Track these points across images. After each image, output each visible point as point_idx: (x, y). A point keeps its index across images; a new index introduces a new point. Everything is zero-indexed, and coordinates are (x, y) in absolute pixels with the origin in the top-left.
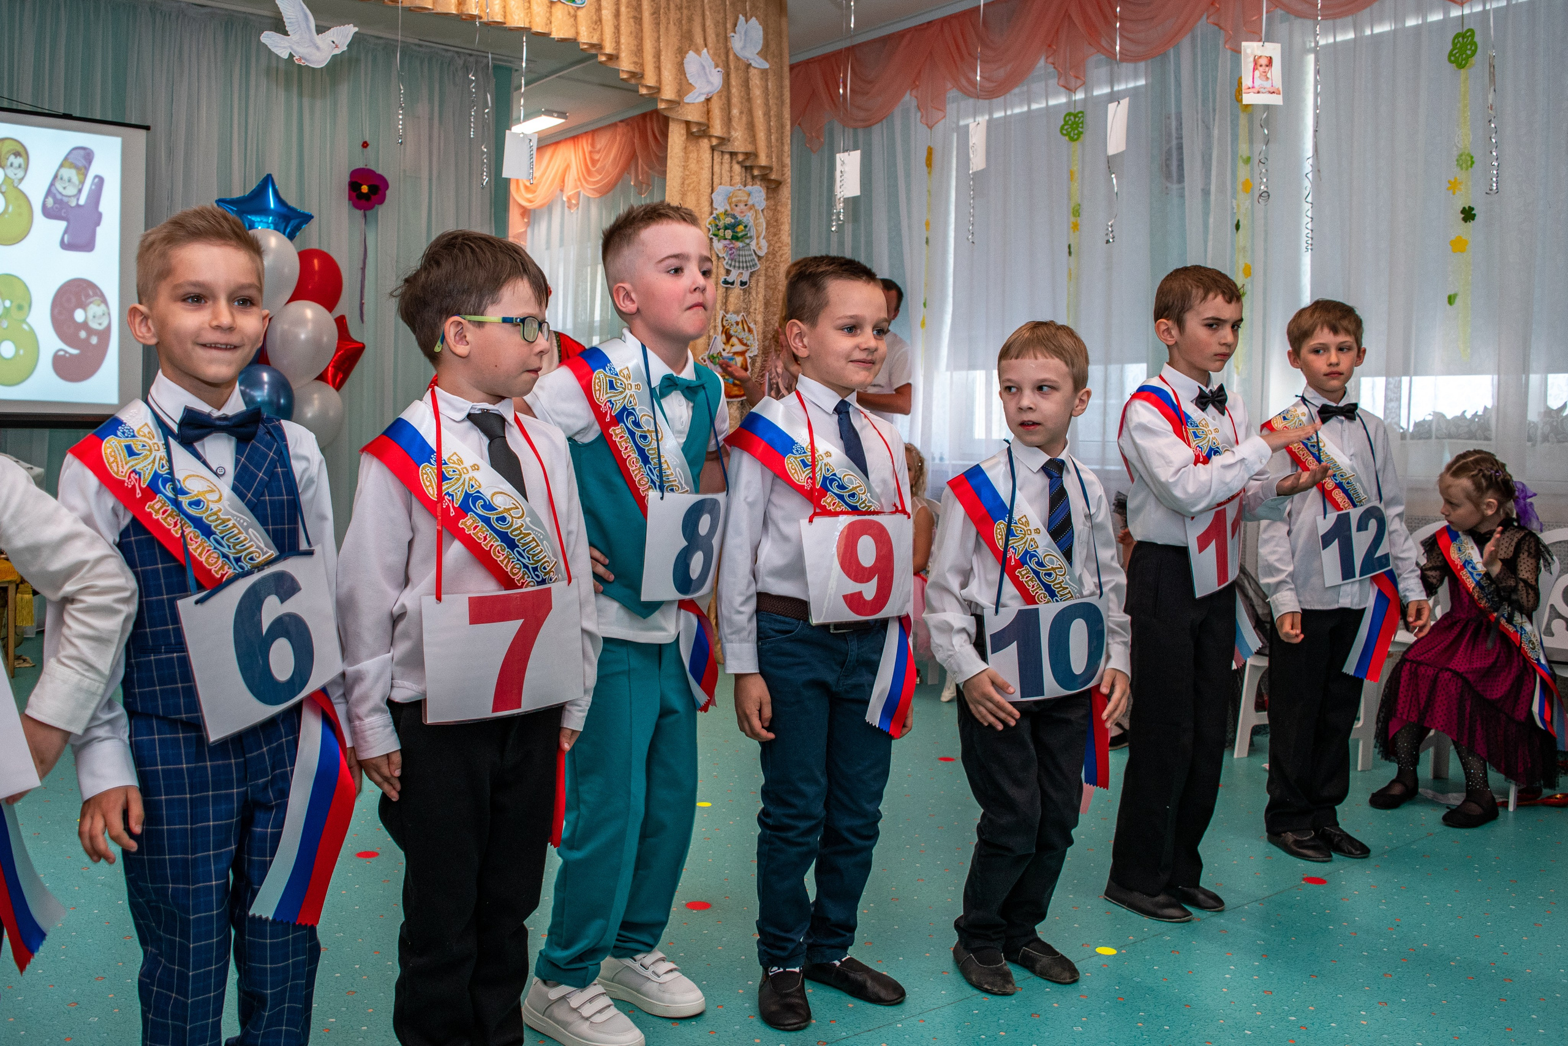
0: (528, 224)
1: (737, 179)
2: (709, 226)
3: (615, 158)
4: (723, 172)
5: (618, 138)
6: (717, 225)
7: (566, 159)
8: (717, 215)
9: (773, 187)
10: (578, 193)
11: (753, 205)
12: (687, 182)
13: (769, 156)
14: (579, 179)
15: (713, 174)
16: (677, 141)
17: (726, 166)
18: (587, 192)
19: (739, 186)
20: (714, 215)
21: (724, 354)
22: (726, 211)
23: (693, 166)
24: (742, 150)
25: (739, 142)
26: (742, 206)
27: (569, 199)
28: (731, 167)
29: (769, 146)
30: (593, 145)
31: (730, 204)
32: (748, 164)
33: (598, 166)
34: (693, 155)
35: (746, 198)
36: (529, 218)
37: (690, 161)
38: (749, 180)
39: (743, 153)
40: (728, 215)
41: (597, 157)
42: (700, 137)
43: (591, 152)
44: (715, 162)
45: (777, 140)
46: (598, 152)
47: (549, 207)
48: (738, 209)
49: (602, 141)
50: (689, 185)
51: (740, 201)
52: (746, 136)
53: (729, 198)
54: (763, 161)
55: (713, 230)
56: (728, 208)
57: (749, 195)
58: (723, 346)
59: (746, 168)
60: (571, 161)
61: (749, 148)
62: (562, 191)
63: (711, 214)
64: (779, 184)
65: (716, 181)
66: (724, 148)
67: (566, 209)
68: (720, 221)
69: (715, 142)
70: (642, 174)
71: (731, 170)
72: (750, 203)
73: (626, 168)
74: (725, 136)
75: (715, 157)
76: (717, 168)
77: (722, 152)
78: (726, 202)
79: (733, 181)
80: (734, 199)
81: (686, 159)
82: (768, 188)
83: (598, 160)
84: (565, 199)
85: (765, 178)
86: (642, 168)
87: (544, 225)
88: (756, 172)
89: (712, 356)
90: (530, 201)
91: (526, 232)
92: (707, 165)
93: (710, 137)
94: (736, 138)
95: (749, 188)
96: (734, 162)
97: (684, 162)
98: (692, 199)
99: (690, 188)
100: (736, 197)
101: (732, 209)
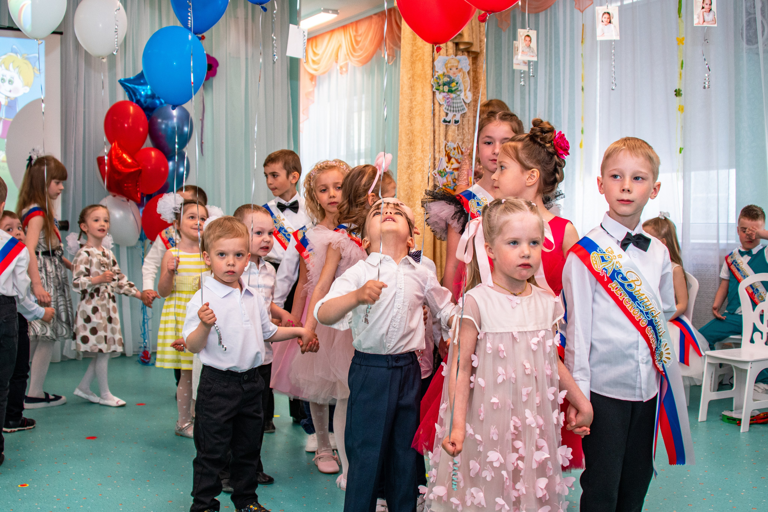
0: (315, 85)
1: (451, 52)
2: (432, 84)
3: (371, 39)
5: (373, 26)
6: (438, 83)
7: (339, 41)
8: (439, 76)
9: (475, 57)
10: (347, 64)
11: (462, 69)
12: (415, 54)
14: (348, 54)
18: (353, 62)
19: (452, 56)
20: (436, 76)
21: (447, 170)
22: (444, 73)
23: (419, 43)
26: (454, 69)
27: (341, 68)
30: (356, 31)
31: (447, 68)
32: (457, 41)
33: (360, 45)
35: (456, 64)
36: (315, 82)
38: (458, 52)
40: (445, 76)
41: (359, 39)
43: (355, 36)
45: (476, 24)
46: (360, 35)
47: (328, 72)
48: (452, 72)
49: (362, 29)
50: (416, 56)
51: (453, 66)
53: (446, 65)
55: (435, 86)
56: (445, 71)
57: (459, 62)
58: (446, 164)
60: (342, 42)
62: (337, 62)
63: (434, 75)
64: (478, 54)
67: (339, 74)
68: (440, 79)
70: (389, 49)
72: (459, 67)
73: (379, 46)
78: (444, 67)
79: (448, 53)
80: (449, 65)
82: (471, 58)
83: (360, 41)
84: (338, 68)
85: (468, 51)
87: (325, 86)
88: (462, 47)
89: (440, 171)
90: (316, 70)
91: (313, 91)
95: (458, 57)
97: (413, 40)
98: (419, 65)
99: (417, 59)
100: (450, 63)
101: (448, 72)
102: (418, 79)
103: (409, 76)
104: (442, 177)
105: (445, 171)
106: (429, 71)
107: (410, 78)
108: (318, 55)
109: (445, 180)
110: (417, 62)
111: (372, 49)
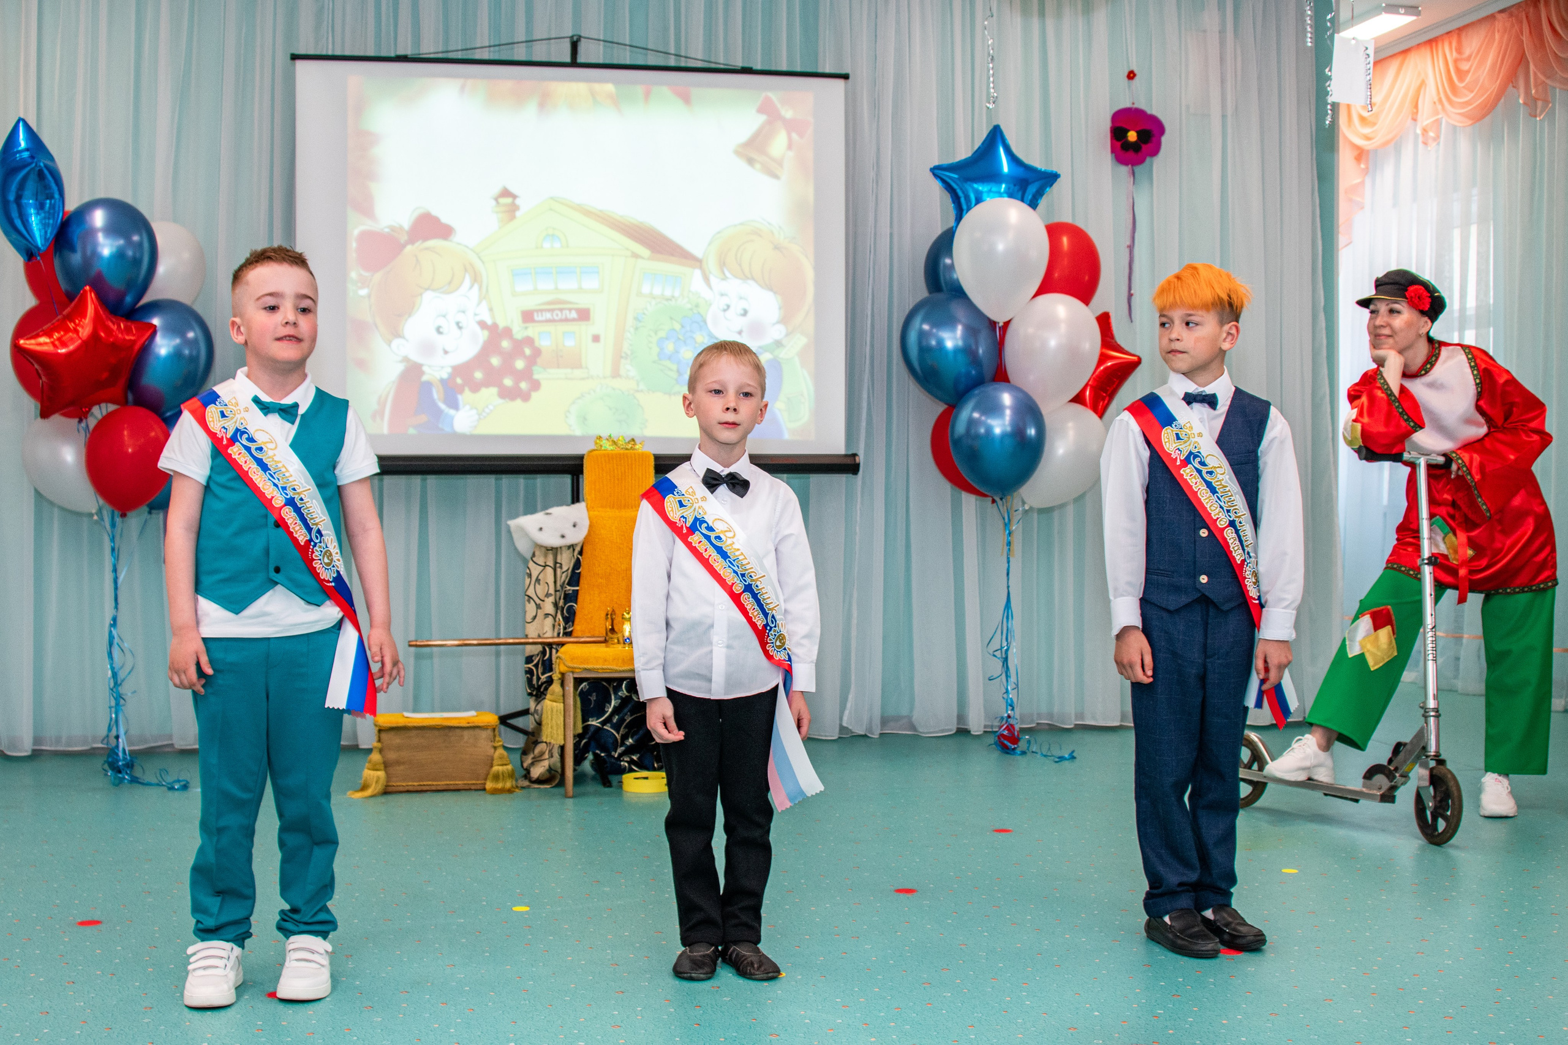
0: (1366, 171)
3: (1494, 65)
5: (1497, 36)
7: (1419, 74)
10: (1437, 123)
14: (1440, 100)
18: (1453, 117)
27: (1425, 131)
30: (1459, 50)
33: (1468, 79)
36: (1367, 164)
41: (1465, 66)
43: (1456, 61)
46: (1468, 59)
47: (1396, 143)
49: (1473, 43)
60: (1426, 75)
62: (1415, 120)
67: (1420, 145)
70: (1537, 84)
73: (1511, 79)
83: (1468, 72)
84: (1419, 131)
86: (1536, 75)
87: (1390, 171)
90: (1368, 138)
91: (1363, 184)
111: (1495, 87)
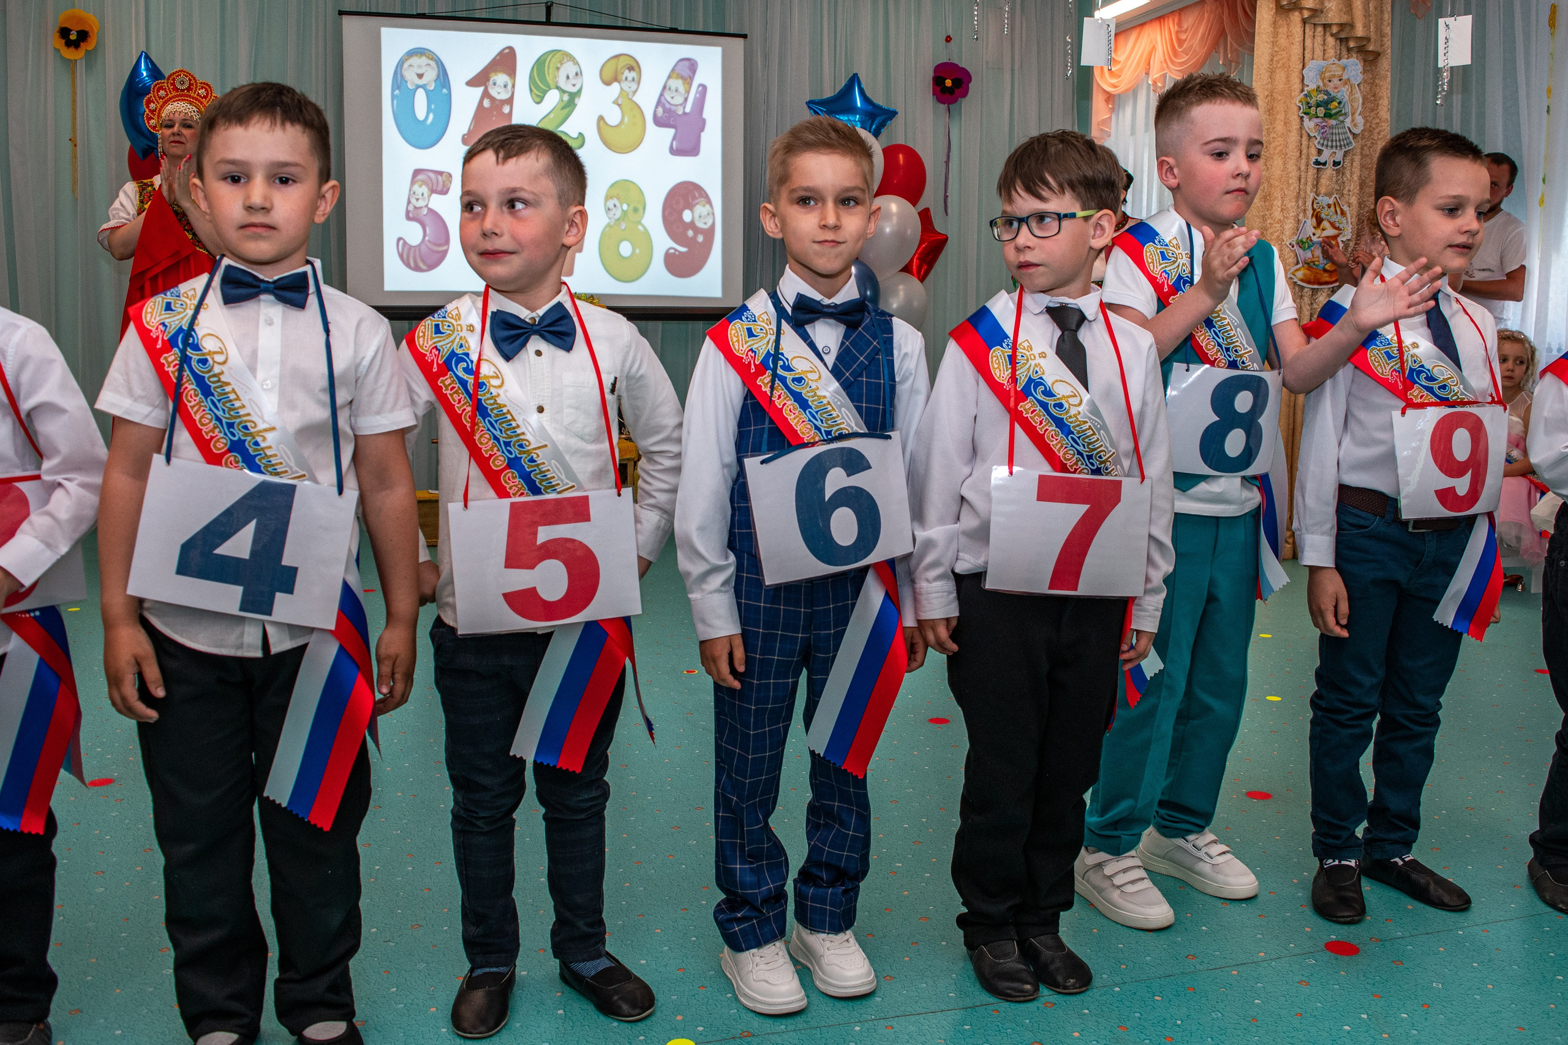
0: (1112, 110)
1: (1331, 52)
2: (1300, 105)
3: (1203, 36)
4: (1315, 45)
5: (1206, 15)
6: (1308, 103)
7: (1151, 41)
8: (1309, 92)
9: (1370, 58)
10: (1164, 76)
11: (1348, 79)
12: (1275, 59)
13: (1366, 26)
14: (1165, 60)
15: (1304, 49)
16: (1266, 16)
17: (1319, 40)
19: (1333, 60)
20: (1306, 92)
21: (1314, 239)
22: (1318, 87)
23: (1282, 41)
24: (1336, 21)
25: (1334, 14)
26: (1336, 81)
27: (1155, 82)
28: (1324, 41)
29: (1367, 14)
30: (1180, 25)
31: (1323, 80)
32: (1343, 36)
33: (1185, 46)
34: (1283, 30)
35: (1340, 73)
36: (1113, 105)
37: (1279, 36)
38: (1344, 52)
39: (1338, 24)
40: (1320, 91)
41: (1184, 37)
42: (1290, 10)
43: (1177, 32)
44: (1306, 36)
45: (1376, 9)
46: (1186, 31)
47: (1134, 91)
48: (1331, 84)
49: (1189, 20)
50: (1278, 62)
51: (1334, 76)
52: (1341, 6)
53: (1322, 74)
54: (1360, 31)
55: (1304, 108)
56: (1321, 84)
57: (1344, 68)
58: (1313, 230)
59: (1341, 40)
60: (1156, 42)
61: (1345, 19)
62: (1147, 74)
63: (1302, 91)
64: (1377, 55)
65: (1308, 56)
66: (1316, 21)
67: (1152, 92)
68: (1311, 98)
69: (1306, 14)
70: (1232, 53)
71: (1324, 43)
72: (1345, 77)
73: (1214, 47)
74: (1318, 7)
75: (1307, 31)
76: (1308, 42)
77: (1315, 25)
78: (1318, 76)
79: (1327, 55)
80: (1327, 74)
81: (1275, 34)
82: (1365, 61)
83: (1186, 40)
84: (1150, 82)
85: (1361, 50)
86: (1231, 44)
87: (1129, 110)
88: (1352, 44)
89: (1302, 241)
90: (1115, 86)
91: (1110, 118)
92: (1297, 40)
93: (1301, 9)
94: (1330, 8)
95: (1344, 61)
96: (1328, 34)
97: (1274, 37)
98: (1280, 76)
99: (1279, 65)
100: (1330, 71)
101: (1325, 85)
102: (1280, 98)
103: (1266, 93)
104: (1304, 250)
105: (1311, 240)
106: (1297, 86)
107: (1267, 96)
108: (1120, 62)
109: (1309, 255)
110: (1278, 71)
111: (1202, 52)
